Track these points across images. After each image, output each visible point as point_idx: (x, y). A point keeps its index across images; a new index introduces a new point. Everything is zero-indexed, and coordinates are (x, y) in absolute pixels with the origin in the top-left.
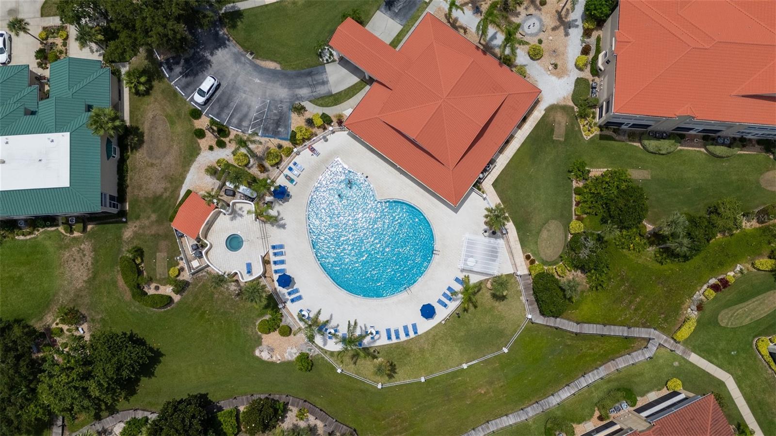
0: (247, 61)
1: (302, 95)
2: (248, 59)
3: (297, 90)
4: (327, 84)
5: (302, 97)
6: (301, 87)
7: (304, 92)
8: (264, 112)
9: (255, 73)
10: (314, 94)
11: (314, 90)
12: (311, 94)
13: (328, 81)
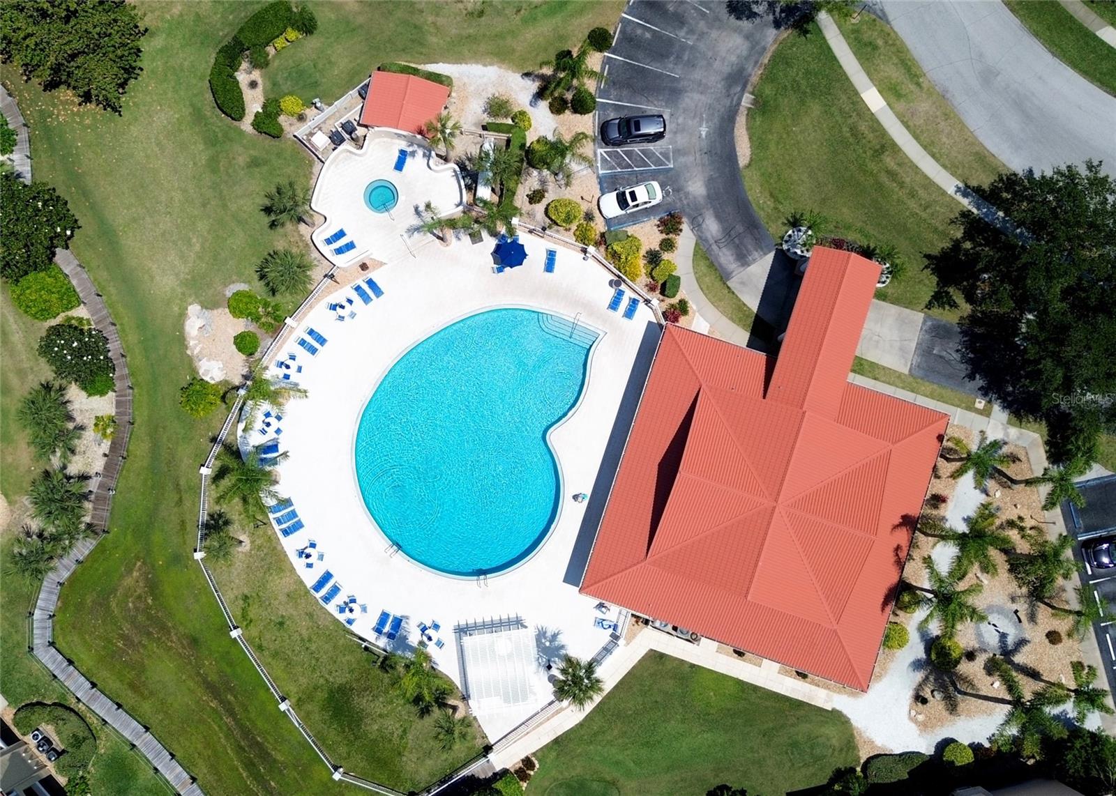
0: (735, 98)
1: (704, 226)
2: (740, 100)
3: (711, 211)
4: (743, 265)
5: (699, 225)
6: (719, 217)
7: (712, 226)
8: (646, 165)
9: (716, 120)
10: (714, 247)
11: (721, 245)
12: (712, 241)
13: (749, 266)
